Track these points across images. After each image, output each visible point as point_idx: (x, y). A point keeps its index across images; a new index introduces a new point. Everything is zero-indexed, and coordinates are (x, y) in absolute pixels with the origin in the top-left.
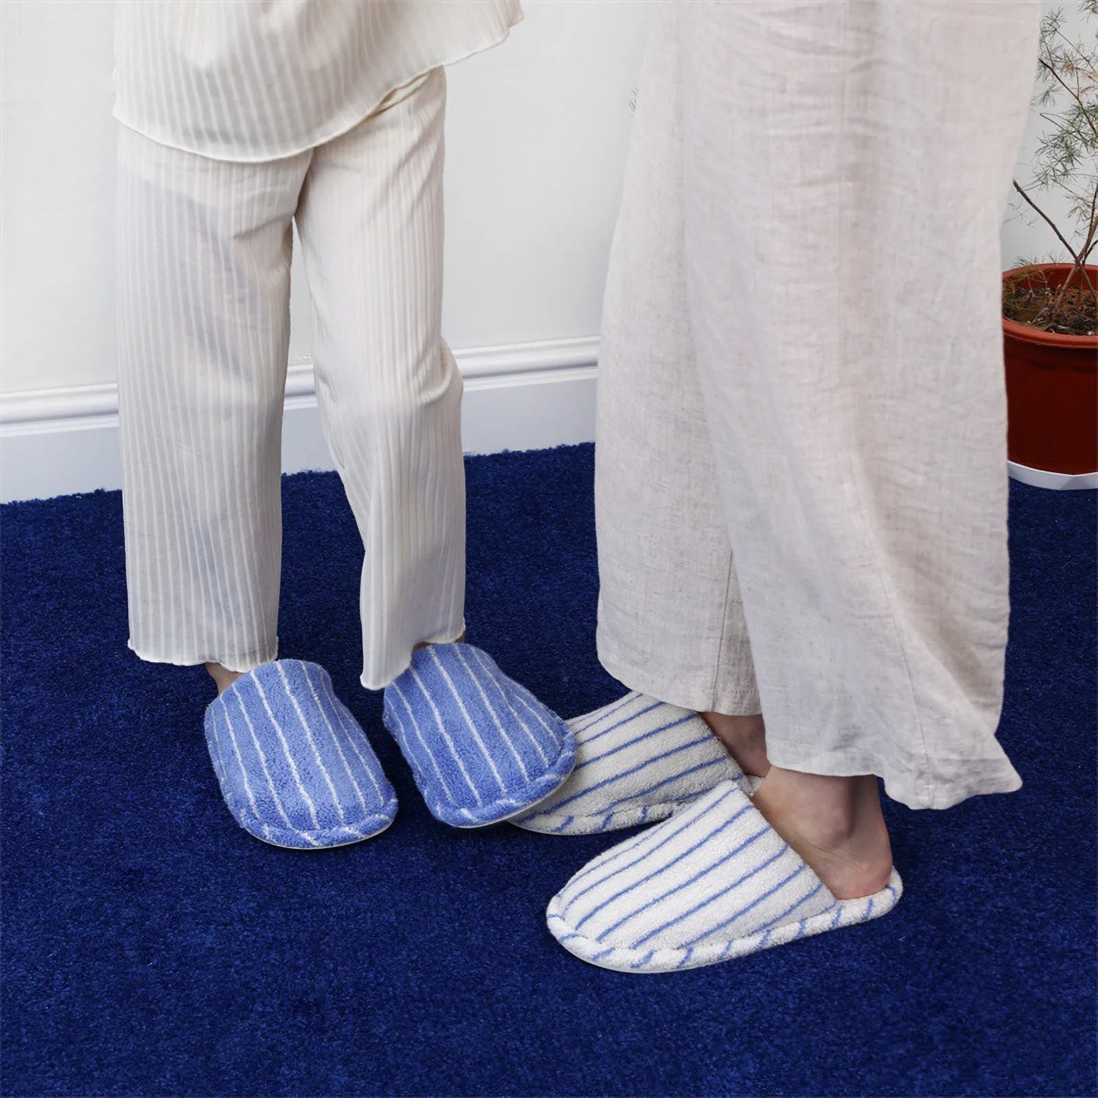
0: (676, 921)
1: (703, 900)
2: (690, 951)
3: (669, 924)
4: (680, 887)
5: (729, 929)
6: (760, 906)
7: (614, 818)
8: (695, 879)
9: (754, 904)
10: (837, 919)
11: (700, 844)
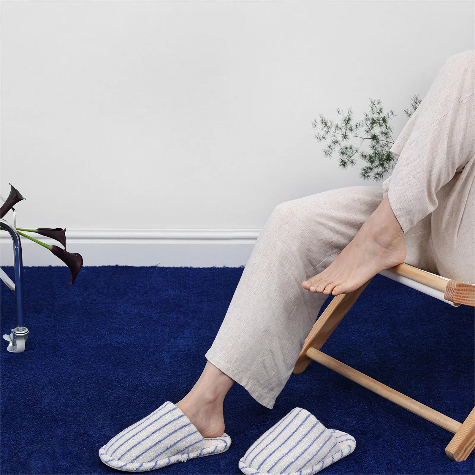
0: (295, 460)
1: (302, 451)
2: (301, 472)
3: (293, 462)
4: (293, 448)
5: (312, 462)
6: (321, 452)
7: (158, 463)
8: (298, 444)
9: (319, 451)
10: (342, 454)
11: (296, 431)
